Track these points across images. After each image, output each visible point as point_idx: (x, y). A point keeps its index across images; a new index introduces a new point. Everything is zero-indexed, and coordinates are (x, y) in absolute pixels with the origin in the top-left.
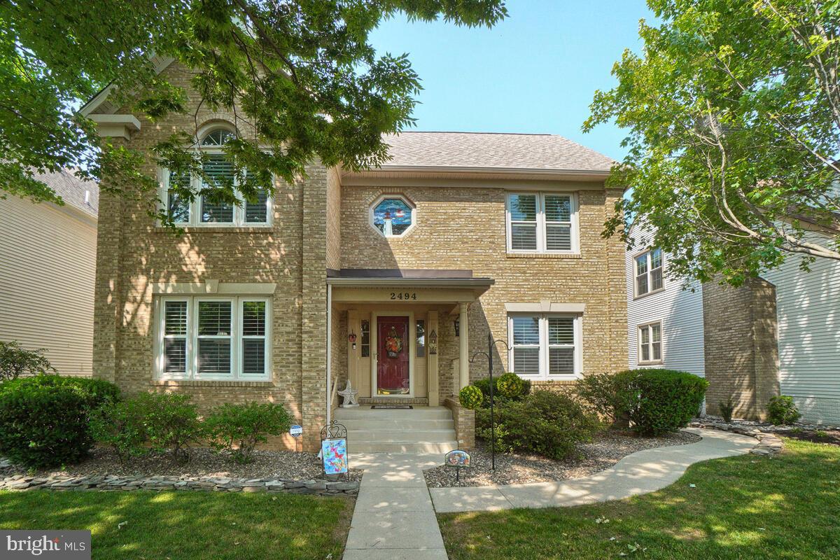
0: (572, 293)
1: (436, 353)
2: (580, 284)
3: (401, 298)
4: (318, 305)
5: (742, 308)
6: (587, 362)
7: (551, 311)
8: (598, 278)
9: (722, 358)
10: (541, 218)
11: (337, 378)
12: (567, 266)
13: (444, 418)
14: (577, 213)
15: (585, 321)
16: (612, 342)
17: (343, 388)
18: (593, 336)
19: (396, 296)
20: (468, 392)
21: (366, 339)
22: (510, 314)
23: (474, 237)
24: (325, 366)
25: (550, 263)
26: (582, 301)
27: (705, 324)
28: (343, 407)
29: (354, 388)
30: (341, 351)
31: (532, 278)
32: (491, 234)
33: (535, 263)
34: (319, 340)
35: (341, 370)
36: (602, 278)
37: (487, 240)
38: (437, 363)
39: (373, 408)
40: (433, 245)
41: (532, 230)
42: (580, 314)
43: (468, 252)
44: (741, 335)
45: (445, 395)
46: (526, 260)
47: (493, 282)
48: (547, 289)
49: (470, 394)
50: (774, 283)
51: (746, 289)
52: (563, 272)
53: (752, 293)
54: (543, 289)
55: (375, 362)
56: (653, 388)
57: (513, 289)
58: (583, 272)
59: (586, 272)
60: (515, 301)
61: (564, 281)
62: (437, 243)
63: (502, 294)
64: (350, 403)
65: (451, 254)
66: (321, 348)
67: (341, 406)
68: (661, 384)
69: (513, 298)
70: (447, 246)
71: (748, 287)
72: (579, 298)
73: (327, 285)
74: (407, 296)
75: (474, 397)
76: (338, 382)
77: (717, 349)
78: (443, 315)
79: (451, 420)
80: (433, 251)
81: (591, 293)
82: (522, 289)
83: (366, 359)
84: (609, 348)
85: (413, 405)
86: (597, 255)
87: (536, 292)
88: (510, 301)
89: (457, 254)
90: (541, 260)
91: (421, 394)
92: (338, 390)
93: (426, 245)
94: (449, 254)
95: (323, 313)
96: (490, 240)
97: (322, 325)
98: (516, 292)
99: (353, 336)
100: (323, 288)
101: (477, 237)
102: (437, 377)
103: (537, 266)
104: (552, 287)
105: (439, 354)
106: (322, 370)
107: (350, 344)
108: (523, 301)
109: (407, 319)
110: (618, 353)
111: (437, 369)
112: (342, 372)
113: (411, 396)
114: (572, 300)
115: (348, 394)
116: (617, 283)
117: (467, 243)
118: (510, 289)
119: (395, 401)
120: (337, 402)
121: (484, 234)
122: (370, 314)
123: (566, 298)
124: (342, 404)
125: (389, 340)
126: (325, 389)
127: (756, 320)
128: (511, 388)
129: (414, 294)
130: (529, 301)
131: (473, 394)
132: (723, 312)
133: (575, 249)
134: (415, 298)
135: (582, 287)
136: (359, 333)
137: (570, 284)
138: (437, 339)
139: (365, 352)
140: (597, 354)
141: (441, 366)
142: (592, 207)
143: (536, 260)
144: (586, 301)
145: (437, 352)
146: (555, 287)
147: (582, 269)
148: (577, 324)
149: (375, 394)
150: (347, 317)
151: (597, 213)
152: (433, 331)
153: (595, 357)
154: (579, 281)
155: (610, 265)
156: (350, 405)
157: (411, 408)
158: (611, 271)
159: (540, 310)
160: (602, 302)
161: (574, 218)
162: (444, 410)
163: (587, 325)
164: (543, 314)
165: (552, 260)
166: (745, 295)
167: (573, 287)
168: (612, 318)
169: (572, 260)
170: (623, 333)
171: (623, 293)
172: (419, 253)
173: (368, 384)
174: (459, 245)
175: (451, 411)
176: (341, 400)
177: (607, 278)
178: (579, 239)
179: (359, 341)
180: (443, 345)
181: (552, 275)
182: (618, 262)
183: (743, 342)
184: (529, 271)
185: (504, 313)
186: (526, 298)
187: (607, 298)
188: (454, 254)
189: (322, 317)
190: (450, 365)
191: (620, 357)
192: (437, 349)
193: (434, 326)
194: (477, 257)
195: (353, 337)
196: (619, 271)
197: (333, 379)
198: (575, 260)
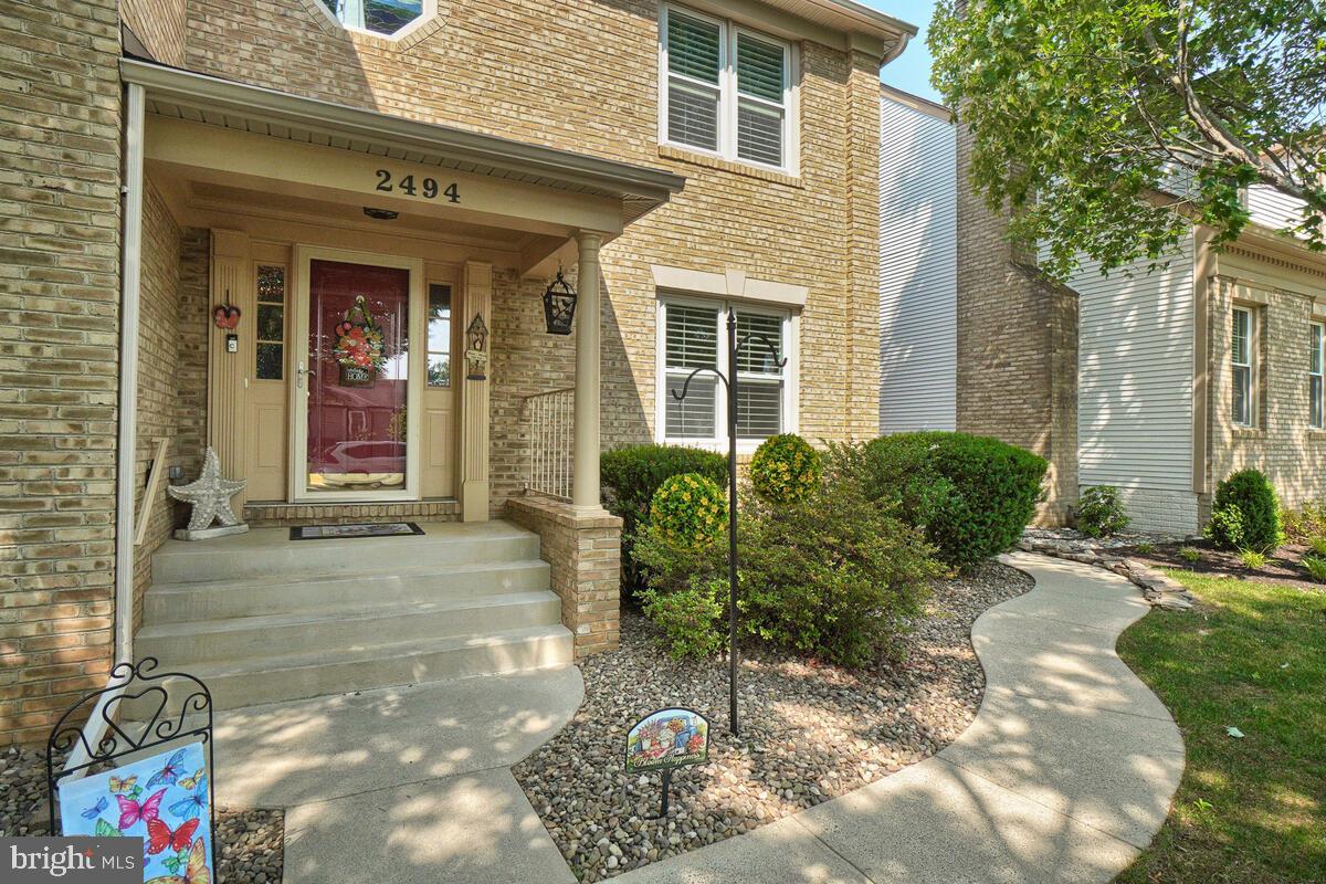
0: (784, 260)
1: (485, 378)
2: (799, 243)
3: (410, 190)
4: (81, 155)
5: (1032, 329)
6: (808, 415)
7: (745, 296)
8: (831, 237)
9: (989, 417)
10: (728, 80)
11: (165, 443)
12: (778, 200)
13: (520, 559)
14: (796, 89)
15: (807, 327)
16: (854, 374)
17: (192, 473)
18: (819, 359)
19: (394, 182)
20: (686, 497)
21: (271, 323)
22: (662, 292)
23: (587, 88)
24: (109, 398)
25: (747, 187)
26: (803, 282)
27: (960, 354)
28: (188, 540)
29: (228, 474)
30: (182, 355)
31: (709, 213)
32: (626, 91)
33: (715, 180)
34: (84, 295)
35: (181, 416)
36: (838, 238)
37: (616, 104)
38: (486, 405)
39: (296, 534)
40: (482, 85)
41: (709, 108)
42: (796, 310)
43: (570, 122)
44: (1027, 377)
45: (503, 491)
46: (700, 169)
47: (679, 183)
48: (738, 246)
49: (695, 502)
50: (1075, 289)
51: (1041, 295)
52: (768, 211)
53: (1052, 302)
54: (732, 245)
55: (301, 396)
56: (970, 474)
57: (670, 235)
58: (806, 219)
59: (812, 220)
60: (673, 263)
61: (771, 232)
62: (493, 80)
63: (648, 243)
64: (216, 523)
65: (530, 118)
66: (90, 324)
67: (180, 533)
68: (985, 465)
69: (670, 256)
70: (519, 94)
71: (1044, 291)
72: (797, 275)
73: (125, 87)
74: (431, 188)
75: (708, 510)
76: (169, 455)
77: (982, 399)
78: (505, 278)
79: (541, 564)
80: (481, 100)
81: (818, 266)
82: (690, 238)
83: (273, 387)
84: (844, 386)
85: (418, 521)
86: (831, 187)
87: (716, 249)
88: (664, 261)
89: (544, 121)
90: (730, 176)
91: (440, 487)
92: (172, 481)
93: (464, 80)
94: (523, 117)
95: (100, 190)
96: (622, 104)
97: (98, 237)
98: (676, 242)
99: (230, 312)
100: (104, 92)
101: (595, 89)
102: (486, 443)
103: (721, 188)
104: (748, 241)
105: (493, 381)
106: (99, 413)
107: (218, 335)
108: (690, 265)
109: (402, 277)
110: (863, 399)
111: (487, 420)
112: (188, 423)
113: (412, 493)
114: (785, 277)
115: (205, 494)
116: (864, 252)
117: (568, 98)
118: (663, 233)
119: (365, 511)
120: (164, 522)
121: (611, 87)
122: (290, 251)
123: (774, 271)
124: (185, 526)
125: (346, 332)
126: (106, 488)
127: (1055, 351)
128: (802, 479)
129: (454, 186)
130: (703, 268)
131: (704, 501)
132: (994, 333)
133: (790, 167)
134: (454, 197)
135: (803, 250)
136: (247, 301)
137: (782, 240)
138: (488, 339)
139: (271, 365)
140: (826, 398)
141: (496, 412)
142: (826, 84)
143: (720, 174)
144: (810, 284)
145: (487, 373)
146: (754, 242)
147: (804, 212)
148: (790, 330)
149: (299, 492)
150: (207, 251)
151: (833, 98)
152: (478, 316)
153: (822, 404)
154: (798, 237)
155: (855, 213)
156: (217, 531)
157: (417, 531)
158: (856, 225)
159: (723, 291)
160: (835, 290)
161: (791, 98)
162: (512, 537)
163: (809, 334)
164: (728, 301)
165: (751, 181)
166: (1038, 304)
167: (788, 248)
168: (855, 324)
169: (788, 189)
170: (871, 357)
171: (874, 274)
172: (443, 98)
173: (279, 463)
174: (549, 99)
175: (536, 536)
176: (180, 514)
177: (845, 239)
178: (798, 147)
179: (247, 325)
180: (503, 357)
181: (749, 214)
182: (867, 209)
183: (1032, 389)
184: (704, 198)
185: (650, 288)
186: (696, 260)
187: (844, 282)
188: (538, 120)
189: (98, 206)
190: (521, 411)
191: (865, 405)
192: (488, 365)
193: (478, 303)
194: (594, 139)
195: (227, 315)
196: (868, 227)
197: (147, 444)
198: (793, 190)
